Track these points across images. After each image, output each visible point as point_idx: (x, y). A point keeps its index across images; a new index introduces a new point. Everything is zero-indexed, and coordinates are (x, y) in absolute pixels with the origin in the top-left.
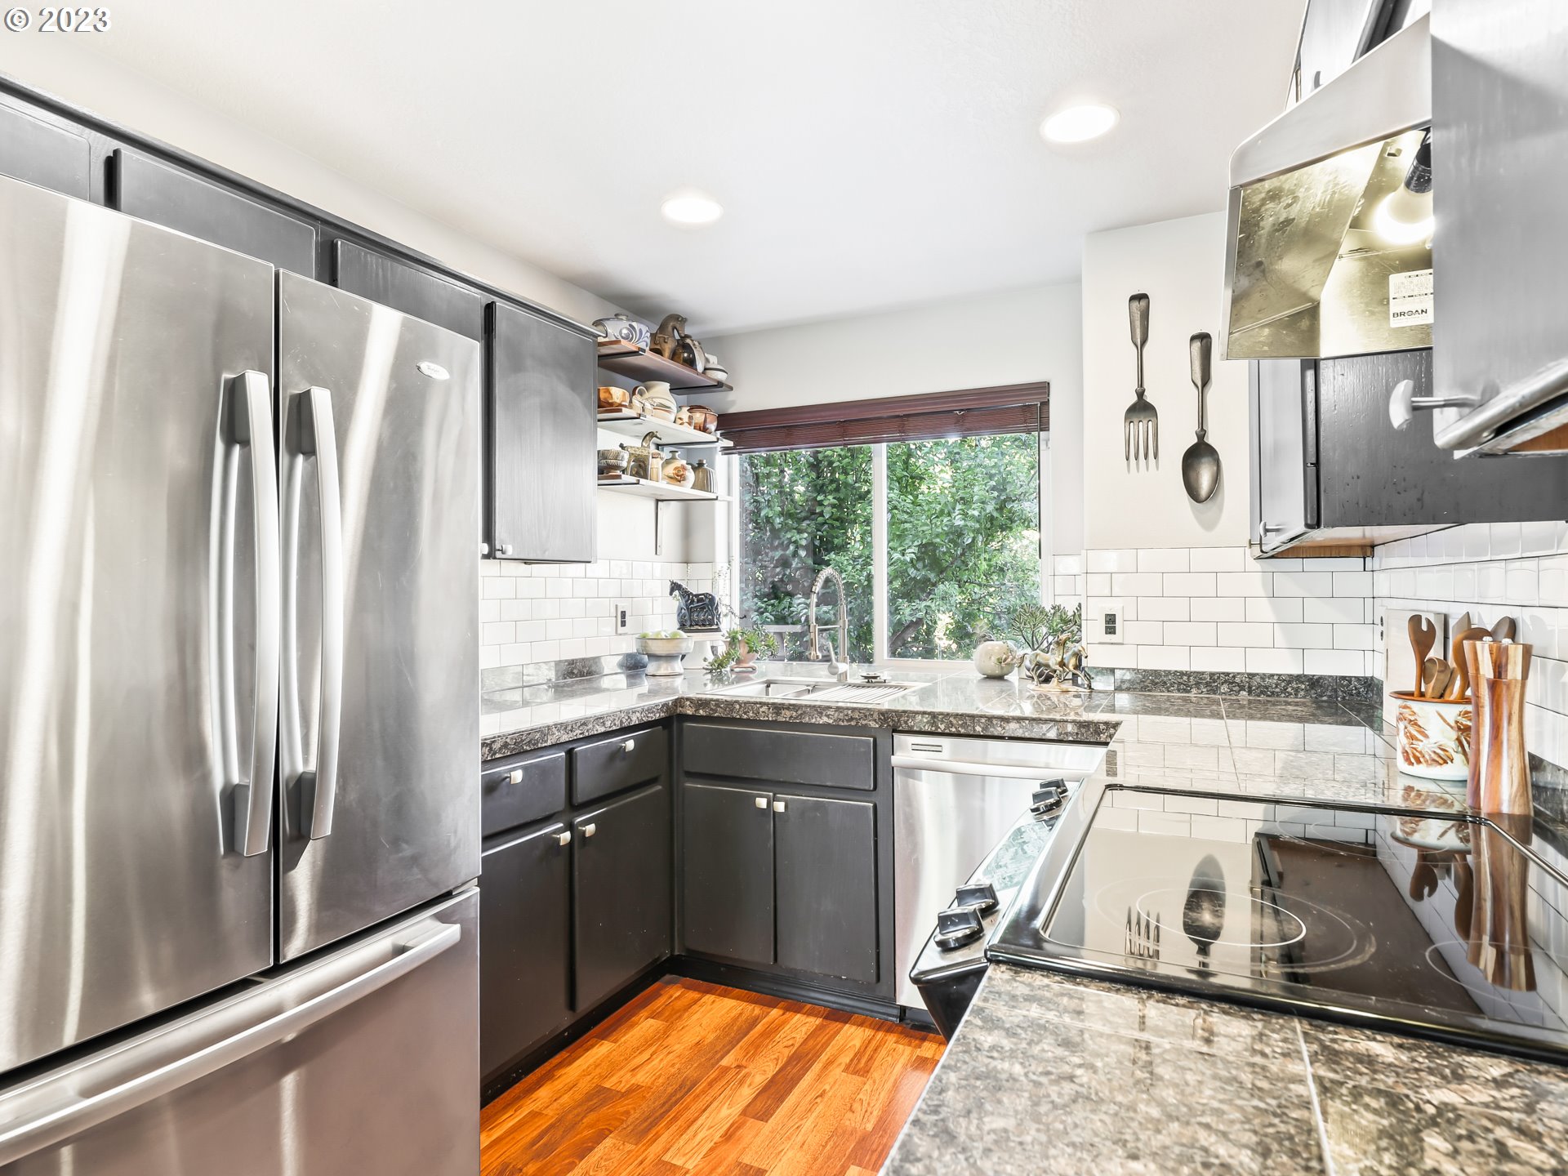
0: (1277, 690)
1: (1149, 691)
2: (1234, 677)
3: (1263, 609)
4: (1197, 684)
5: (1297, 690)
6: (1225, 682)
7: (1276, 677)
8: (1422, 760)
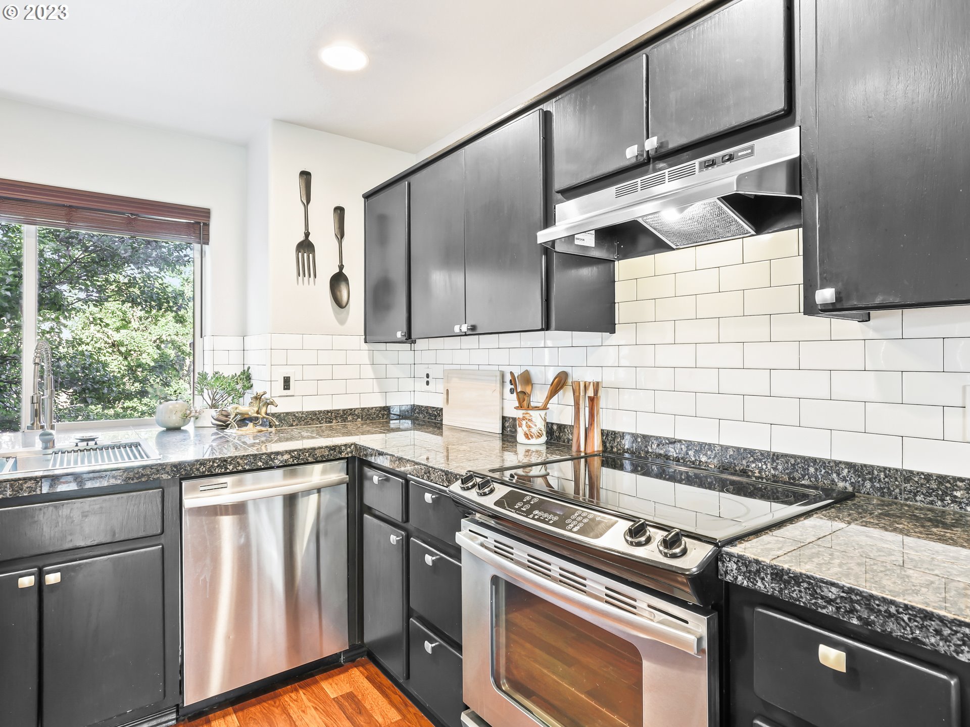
0: (375, 416)
1: (310, 424)
2: (355, 411)
3: (368, 371)
4: (336, 417)
5: (383, 415)
6: (350, 414)
7: (374, 409)
8: (534, 436)
